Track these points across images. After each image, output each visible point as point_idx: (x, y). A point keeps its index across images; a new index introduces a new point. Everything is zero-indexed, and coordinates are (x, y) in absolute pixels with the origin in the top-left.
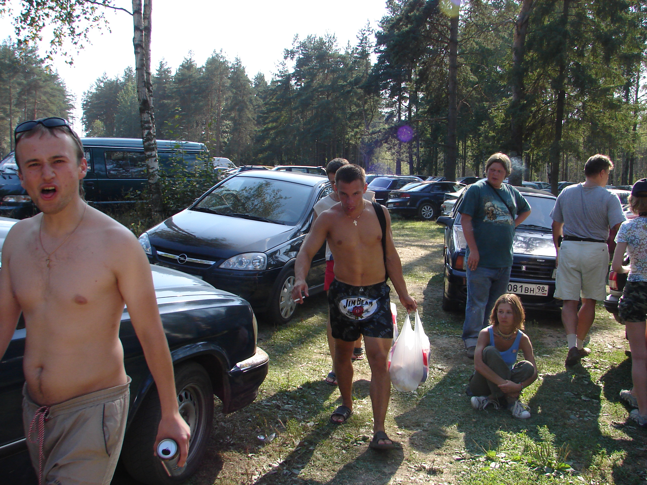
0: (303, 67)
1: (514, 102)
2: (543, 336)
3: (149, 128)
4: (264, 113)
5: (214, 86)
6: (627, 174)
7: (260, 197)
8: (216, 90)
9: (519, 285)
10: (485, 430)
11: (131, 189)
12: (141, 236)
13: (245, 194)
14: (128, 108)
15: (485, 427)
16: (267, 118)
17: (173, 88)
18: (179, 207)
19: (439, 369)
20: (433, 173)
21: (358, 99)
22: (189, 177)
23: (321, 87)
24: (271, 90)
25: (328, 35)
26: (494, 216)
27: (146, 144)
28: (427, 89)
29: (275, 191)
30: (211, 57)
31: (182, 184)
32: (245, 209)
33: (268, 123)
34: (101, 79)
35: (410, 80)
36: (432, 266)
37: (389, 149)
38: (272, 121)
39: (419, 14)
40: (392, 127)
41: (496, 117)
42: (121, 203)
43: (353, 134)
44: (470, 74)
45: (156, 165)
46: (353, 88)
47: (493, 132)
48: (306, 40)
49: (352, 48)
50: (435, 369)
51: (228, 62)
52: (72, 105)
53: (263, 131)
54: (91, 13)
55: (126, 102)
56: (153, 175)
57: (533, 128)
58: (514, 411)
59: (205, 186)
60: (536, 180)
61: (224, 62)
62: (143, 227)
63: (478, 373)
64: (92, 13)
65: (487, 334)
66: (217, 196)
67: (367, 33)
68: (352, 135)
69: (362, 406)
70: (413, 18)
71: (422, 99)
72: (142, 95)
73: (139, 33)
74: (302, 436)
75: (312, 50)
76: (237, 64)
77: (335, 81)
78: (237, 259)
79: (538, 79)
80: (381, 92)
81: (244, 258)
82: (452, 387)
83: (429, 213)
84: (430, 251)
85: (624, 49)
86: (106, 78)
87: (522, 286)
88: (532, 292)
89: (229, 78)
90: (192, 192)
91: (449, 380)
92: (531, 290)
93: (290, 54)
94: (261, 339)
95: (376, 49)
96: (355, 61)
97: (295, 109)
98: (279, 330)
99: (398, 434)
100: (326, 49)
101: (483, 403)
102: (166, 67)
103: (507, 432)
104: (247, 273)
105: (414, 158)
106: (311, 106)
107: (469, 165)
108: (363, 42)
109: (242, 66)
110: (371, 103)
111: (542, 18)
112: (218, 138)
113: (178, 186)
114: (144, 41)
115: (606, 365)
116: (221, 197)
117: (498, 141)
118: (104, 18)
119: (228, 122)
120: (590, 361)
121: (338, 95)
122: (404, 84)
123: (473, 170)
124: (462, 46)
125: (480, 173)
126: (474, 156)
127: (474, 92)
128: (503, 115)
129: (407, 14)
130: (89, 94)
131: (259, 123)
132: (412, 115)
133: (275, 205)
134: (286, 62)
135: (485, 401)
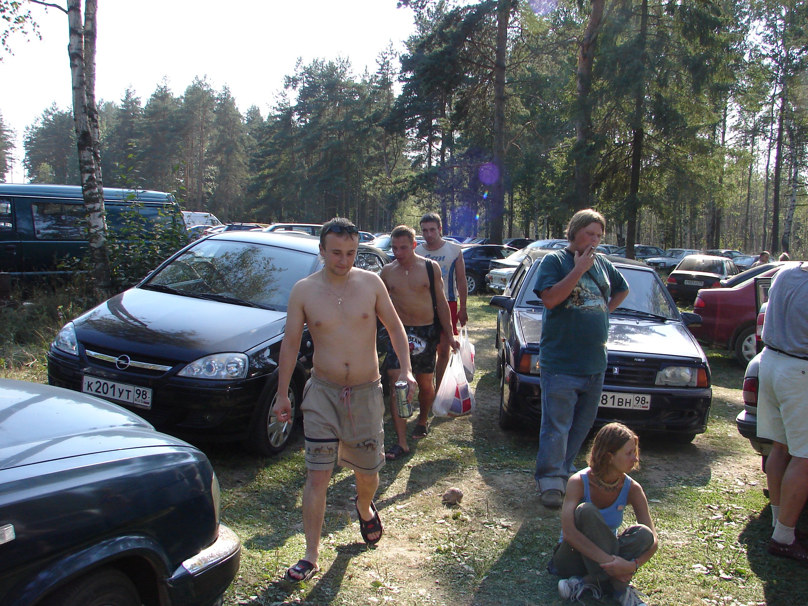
0: (308, 99)
1: (579, 143)
2: (645, 468)
3: (91, 171)
4: (259, 156)
5: (196, 122)
7: (246, 267)
8: (198, 126)
9: (610, 395)
11: (67, 256)
12: (65, 327)
13: (227, 263)
16: (262, 162)
17: (143, 124)
19: (504, 527)
20: (472, 233)
21: (377, 140)
22: (147, 239)
23: (331, 124)
24: (269, 127)
25: (340, 59)
26: (582, 300)
27: (87, 193)
28: (466, 126)
30: (192, 84)
31: (138, 249)
32: (224, 284)
33: (264, 169)
34: (50, 110)
35: (443, 115)
37: (418, 203)
38: (269, 167)
39: (457, 31)
40: (421, 174)
41: (556, 162)
42: (51, 274)
43: (371, 183)
44: (522, 107)
45: (101, 223)
46: (371, 126)
47: (552, 182)
48: (312, 65)
49: (370, 75)
50: (498, 526)
51: (213, 92)
52: (11, 143)
53: (256, 180)
54: (12, 11)
56: (96, 236)
57: (602, 177)
59: (167, 251)
61: (208, 92)
64: (14, 11)
65: (580, 482)
66: (183, 265)
67: (389, 57)
68: (370, 185)
70: (449, 36)
71: (459, 140)
72: (82, 125)
73: (76, 38)
75: (320, 77)
76: (225, 94)
77: (348, 117)
78: (204, 362)
79: (609, 115)
80: (407, 132)
81: (214, 362)
82: (525, 558)
84: (475, 338)
85: (716, 79)
86: (56, 110)
87: (614, 397)
88: (628, 404)
89: (214, 112)
90: (152, 259)
91: (519, 546)
92: (626, 402)
93: (291, 82)
95: (401, 76)
96: (374, 92)
97: (298, 151)
98: (267, 465)
100: (338, 76)
101: (576, 589)
102: (133, 97)
104: (219, 383)
105: (449, 213)
106: (318, 148)
107: (516, 223)
108: (384, 68)
109: (231, 97)
110: (393, 144)
111: (614, 37)
112: (200, 187)
113: (132, 252)
114: (83, 49)
115: (742, 515)
116: (190, 266)
117: (558, 193)
118: (31, 18)
119: (212, 168)
120: (719, 508)
121: (352, 134)
122: (435, 120)
123: (521, 229)
124: (510, 73)
125: (531, 233)
126: (523, 212)
127: (526, 131)
128: (564, 159)
129: (441, 30)
130: (34, 130)
131: (252, 169)
132: (446, 159)
133: (266, 279)
134: (286, 92)
135: (579, 586)
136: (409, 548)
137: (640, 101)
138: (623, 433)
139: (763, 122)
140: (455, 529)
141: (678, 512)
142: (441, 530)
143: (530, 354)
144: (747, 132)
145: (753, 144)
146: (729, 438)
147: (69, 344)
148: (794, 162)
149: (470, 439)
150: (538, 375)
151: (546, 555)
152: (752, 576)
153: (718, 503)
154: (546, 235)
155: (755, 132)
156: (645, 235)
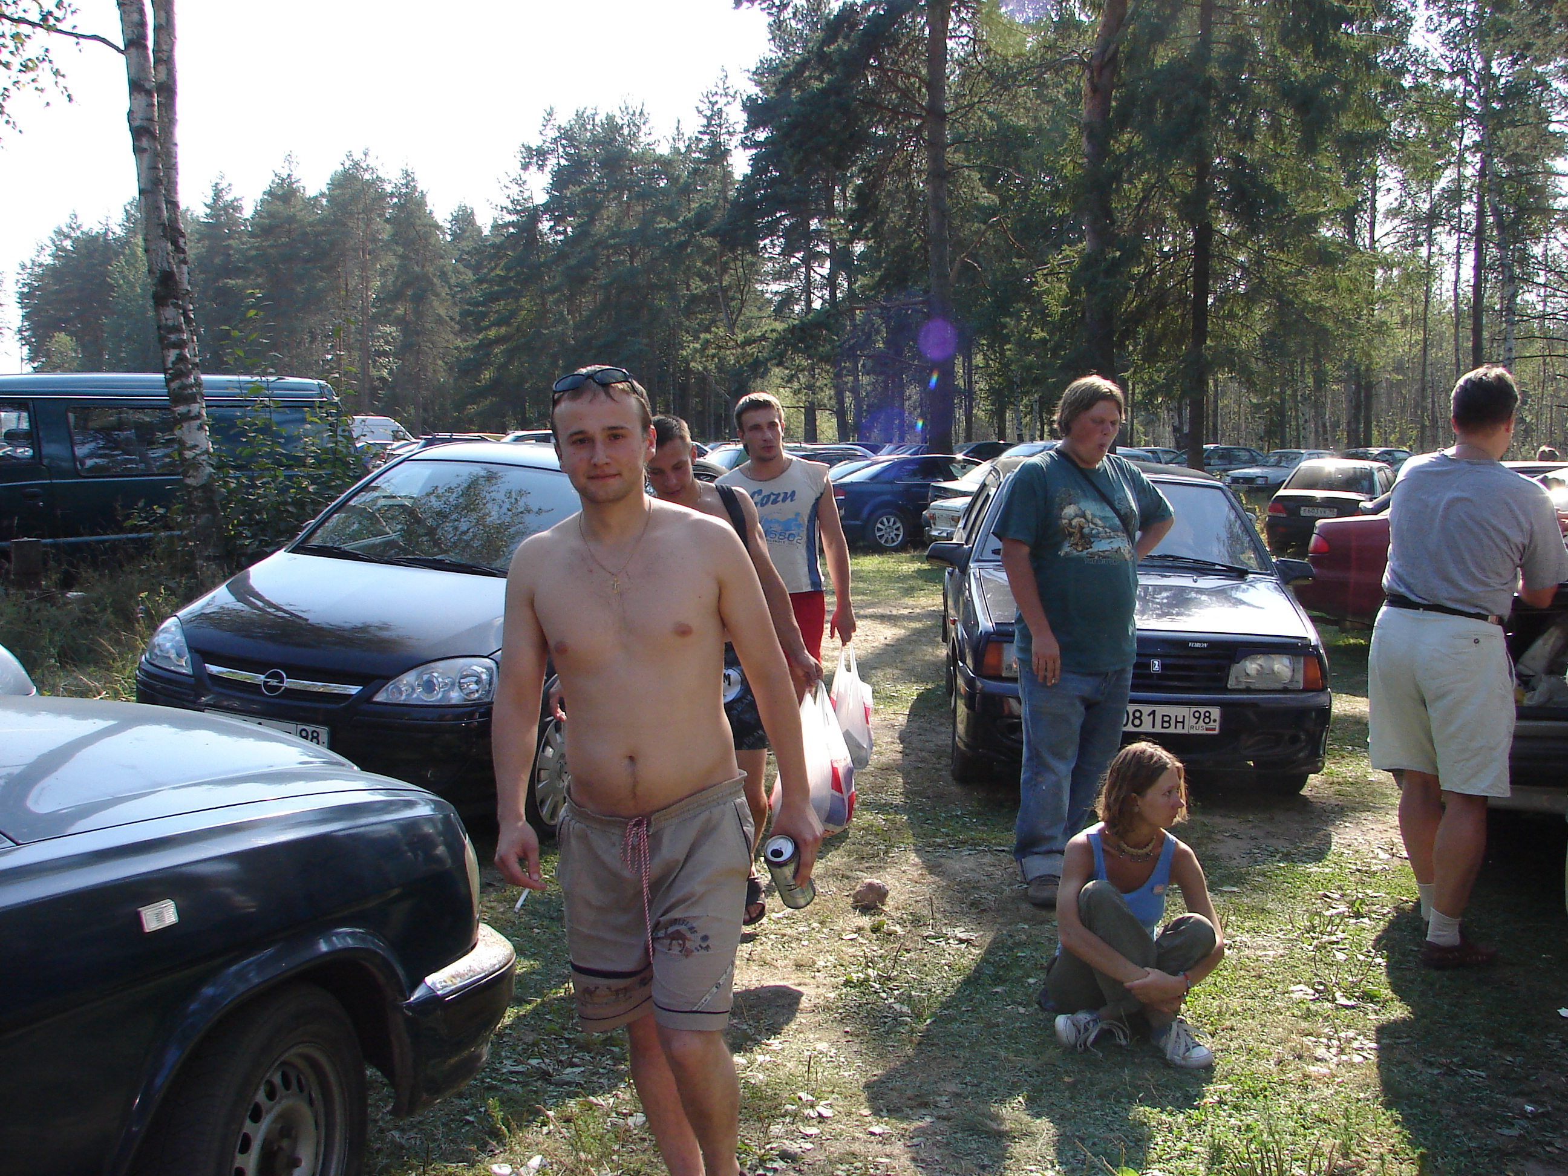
0: (568, 188)
1: (1089, 255)
2: (1213, 836)
3: (181, 345)
4: (478, 304)
5: (352, 243)
6: (1358, 422)
7: (474, 510)
8: (356, 250)
9: (1146, 709)
10: (1101, 1107)
11: (141, 504)
12: (163, 626)
13: (435, 504)
14: (137, 300)
15: (1101, 1097)
16: (484, 315)
17: (249, 250)
18: (267, 546)
19: (961, 941)
20: (897, 434)
21: (705, 263)
22: (289, 467)
23: (614, 235)
24: (493, 246)
25: (626, 108)
26: (1087, 540)
27: (174, 385)
28: (875, 232)
29: (514, 495)
30: (341, 168)
31: (273, 485)
32: (436, 543)
33: (488, 328)
34: (66, 230)
35: (830, 212)
36: (914, 667)
37: (788, 382)
38: (498, 324)
39: (850, 48)
40: (794, 326)
41: (1047, 292)
42: (115, 540)
43: (698, 346)
44: (982, 189)
45: (203, 440)
46: (692, 236)
47: (1042, 330)
48: (573, 122)
49: (686, 138)
50: (951, 941)
51: (383, 181)
53: (476, 349)
54: (13, 49)
55: (132, 286)
56: (196, 465)
57: (1138, 317)
58: (1169, 1048)
59: (330, 488)
60: (1143, 443)
61: (374, 182)
62: (174, 600)
63: (1067, 951)
64: (17, 49)
65: (1087, 848)
66: (361, 512)
67: (722, 101)
68: (695, 350)
69: (768, 1058)
70: (835, 58)
71: (863, 257)
72: (159, 261)
73: (142, 99)
74: (615, 1157)
75: (590, 145)
76: (407, 185)
77: (647, 221)
78: (420, 676)
79: (1145, 199)
80: (762, 244)
81: (435, 674)
82: (998, 989)
83: (893, 535)
84: (904, 628)
85: (1346, 123)
86: (78, 228)
87: (1153, 712)
88: (1180, 725)
89: (387, 221)
90: (300, 504)
91: (989, 970)
92: (1177, 722)
93: (535, 156)
94: (490, 885)
95: (746, 138)
96: (696, 171)
97: (552, 291)
99: (873, 1134)
100: (624, 142)
101: (1086, 1029)
102: (228, 198)
103: (1158, 1109)
104: (443, 709)
105: (849, 398)
106: (591, 282)
107: (980, 413)
108: (713, 122)
109: (419, 190)
110: (736, 270)
111: (1149, 50)
112: (365, 369)
113: (261, 491)
114: (156, 119)
115: (1383, 906)
116: (373, 514)
117: (1055, 351)
118: (50, 62)
119: (388, 329)
120: (1342, 896)
121: (657, 253)
122: (816, 221)
123: (991, 425)
124: (956, 125)
125: (1008, 431)
126: (991, 391)
127: (989, 234)
128: (1064, 287)
129: (820, 48)
130: (36, 269)
131: (464, 330)
132: (839, 295)
133: (512, 530)
134: (525, 176)
135: (1091, 1024)
136: (797, 982)
137: (1204, 170)
138: (1155, 759)
139: (1447, 199)
140: (875, 948)
141: (1269, 906)
142: (851, 950)
143: (1000, 643)
144: (1417, 219)
145: (1431, 242)
146: (1370, 783)
147: (173, 656)
148: (1507, 274)
149: (898, 800)
150: (1014, 680)
151: (1035, 984)
152: (1392, 1000)
153: (1340, 888)
154: (1038, 433)
155: (1432, 218)
156: (1230, 425)
